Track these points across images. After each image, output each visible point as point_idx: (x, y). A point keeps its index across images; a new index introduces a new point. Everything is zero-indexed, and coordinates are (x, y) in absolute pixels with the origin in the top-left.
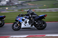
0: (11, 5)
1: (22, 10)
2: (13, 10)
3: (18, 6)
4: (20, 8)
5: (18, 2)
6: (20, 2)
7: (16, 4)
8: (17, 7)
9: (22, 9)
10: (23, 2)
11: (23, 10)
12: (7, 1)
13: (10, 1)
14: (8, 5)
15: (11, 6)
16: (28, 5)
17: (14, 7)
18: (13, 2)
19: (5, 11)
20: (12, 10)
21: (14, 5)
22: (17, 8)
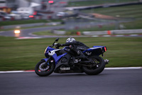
0: (45, 16)
1: (77, 34)
2: (52, 32)
3: (64, 20)
4: (72, 27)
5: (67, 10)
6: (71, 9)
7: (61, 13)
8: (63, 23)
9: (77, 28)
10: (80, 10)
11: (79, 32)
12: (34, 8)
13: (44, 7)
14: (37, 18)
15: (45, 21)
16: (93, 16)
17: (54, 24)
18: (52, 9)
19: (30, 34)
20: (50, 31)
21: (54, 17)
22: (63, 26)
